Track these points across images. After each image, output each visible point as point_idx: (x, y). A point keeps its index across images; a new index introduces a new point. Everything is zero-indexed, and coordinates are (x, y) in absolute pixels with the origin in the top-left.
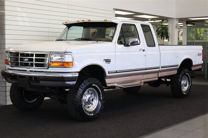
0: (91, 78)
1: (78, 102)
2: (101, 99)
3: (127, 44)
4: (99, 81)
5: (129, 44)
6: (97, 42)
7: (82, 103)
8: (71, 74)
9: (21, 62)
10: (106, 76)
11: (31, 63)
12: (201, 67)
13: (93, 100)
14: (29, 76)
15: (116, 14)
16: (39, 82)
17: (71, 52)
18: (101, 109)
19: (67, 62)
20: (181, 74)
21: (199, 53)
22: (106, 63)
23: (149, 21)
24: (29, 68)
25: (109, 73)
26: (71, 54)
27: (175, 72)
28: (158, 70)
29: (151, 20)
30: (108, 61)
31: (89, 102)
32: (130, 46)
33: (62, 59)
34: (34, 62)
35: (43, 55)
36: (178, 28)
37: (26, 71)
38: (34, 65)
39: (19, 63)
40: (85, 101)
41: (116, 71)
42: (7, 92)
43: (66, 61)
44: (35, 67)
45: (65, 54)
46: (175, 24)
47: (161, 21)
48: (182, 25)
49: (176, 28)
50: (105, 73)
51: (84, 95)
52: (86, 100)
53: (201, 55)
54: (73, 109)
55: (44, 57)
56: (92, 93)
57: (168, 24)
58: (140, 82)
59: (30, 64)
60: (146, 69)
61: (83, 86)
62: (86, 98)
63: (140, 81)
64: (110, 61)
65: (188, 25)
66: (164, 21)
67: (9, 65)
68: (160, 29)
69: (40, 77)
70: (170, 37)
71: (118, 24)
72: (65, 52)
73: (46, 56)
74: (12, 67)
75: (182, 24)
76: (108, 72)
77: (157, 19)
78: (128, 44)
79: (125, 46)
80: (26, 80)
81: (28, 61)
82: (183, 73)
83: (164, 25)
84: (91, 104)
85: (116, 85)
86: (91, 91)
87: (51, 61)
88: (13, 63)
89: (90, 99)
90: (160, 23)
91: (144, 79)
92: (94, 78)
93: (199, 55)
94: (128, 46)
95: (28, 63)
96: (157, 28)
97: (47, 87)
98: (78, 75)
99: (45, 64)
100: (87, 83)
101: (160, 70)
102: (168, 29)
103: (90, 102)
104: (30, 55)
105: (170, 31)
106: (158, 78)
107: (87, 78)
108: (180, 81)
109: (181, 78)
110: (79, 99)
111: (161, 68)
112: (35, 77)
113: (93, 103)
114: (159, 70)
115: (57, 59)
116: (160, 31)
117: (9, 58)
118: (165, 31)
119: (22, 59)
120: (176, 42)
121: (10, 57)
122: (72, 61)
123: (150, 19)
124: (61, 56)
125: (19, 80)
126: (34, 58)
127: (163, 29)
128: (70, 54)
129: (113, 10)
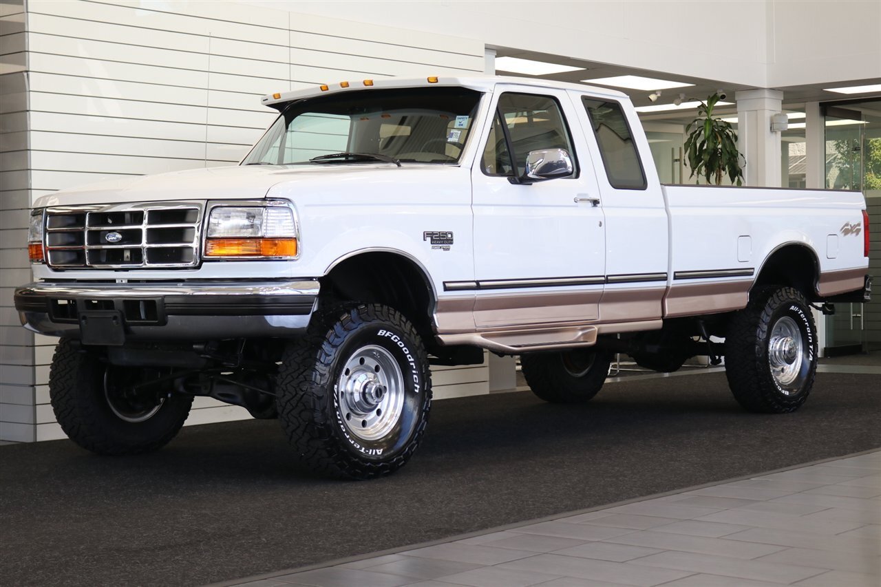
0: (371, 307)
1: (320, 398)
2: (417, 391)
3: (521, 174)
4: (404, 319)
5: (530, 175)
6: (399, 165)
7: (338, 402)
8: (291, 287)
9: (94, 247)
10: (435, 303)
11: (132, 250)
12: (862, 285)
13: (380, 392)
14: (125, 301)
16: (164, 323)
17: (289, 200)
18: (415, 431)
19: (273, 240)
20: (767, 308)
21: (847, 225)
22: (433, 248)
23: (649, 103)
24: (127, 270)
25: (446, 289)
26: (291, 206)
27: (740, 300)
28: (661, 285)
29: (658, 102)
30: (441, 239)
31: (366, 404)
32: (534, 184)
33: (252, 226)
34: (144, 244)
35: (180, 215)
36: (779, 133)
37: (113, 281)
38: (145, 257)
39: (87, 251)
40: (348, 397)
41: (477, 282)
42: (37, 388)
43: (269, 235)
44: (150, 262)
45: (265, 207)
46: (768, 115)
47: (706, 102)
48: (802, 125)
49: (772, 130)
50: (431, 287)
51: (344, 370)
52: (352, 394)
53: (859, 230)
54: (298, 427)
55: (183, 221)
56: (377, 369)
58: (583, 335)
59: (127, 254)
60: (607, 281)
61: (339, 335)
62: (353, 386)
63: (582, 329)
64: (450, 241)
65: (829, 123)
66: (719, 103)
67: (46, 263)
68: (702, 138)
69: (166, 300)
70: (746, 172)
71: (484, 93)
72: (265, 199)
73: (189, 217)
74: (56, 270)
75: (802, 115)
76: (444, 283)
77: (688, 95)
78: (526, 173)
79: (513, 182)
80: (115, 318)
81: (120, 242)
82: (775, 306)
84: (375, 412)
85: (477, 338)
86: (373, 357)
87: (209, 236)
88: (60, 254)
89: (367, 390)
90: (700, 112)
91: (599, 319)
92: (385, 308)
93: (846, 232)
94: (525, 180)
95: (122, 250)
96: (690, 131)
97: (196, 344)
98: (317, 291)
99: (187, 251)
100: (354, 326)
101: (671, 286)
102: (736, 140)
103: (370, 400)
104: (127, 217)
105: (745, 146)
106: (661, 321)
107: (355, 306)
108: (763, 336)
109: (765, 328)
110: (322, 386)
111: (675, 278)
112: (150, 303)
113: (382, 405)
114: (667, 287)
115: (232, 228)
116: (702, 145)
117: (47, 236)
118: (724, 145)
119: (96, 237)
121: (50, 233)
122: (293, 235)
123: (654, 92)
124: (248, 213)
125: (84, 318)
126: (144, 227)
127: (716, 138)
128: (286, 205)
129: (482, 52)
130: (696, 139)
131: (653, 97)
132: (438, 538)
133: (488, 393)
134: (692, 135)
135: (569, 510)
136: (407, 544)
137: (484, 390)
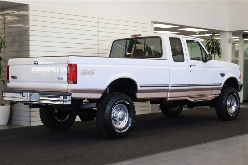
15: (154, 27)
23: (196, 34)
29: (199, 34)
36: (231, 43)
42: (31, 112)
46: (228, 38)
47: (211, 35)
48: (238, 40)
49: (229, 42)
57: (219, 38)
65: (245, 39)
66: (215, 35)
68: (210, 44)
70: (222, 54)
75: (238, 37)
77: (207, 33)
83: (215, 39)
90: (210, 37)
96: (207, 42)
102: (220, 45)
105: (222, 47)
116: (211, 46)
118: (216, 46)
120: (229, 59)
123: (198, 32)
127: (214, 44)
129: (150, 23)
130: (209, 45)
131: (197, 33)
132: (128, 159)
133: (150, 113)
134: (208, 43)
135: (165, 151)
136: (120, 161)
137: (150, 112)
